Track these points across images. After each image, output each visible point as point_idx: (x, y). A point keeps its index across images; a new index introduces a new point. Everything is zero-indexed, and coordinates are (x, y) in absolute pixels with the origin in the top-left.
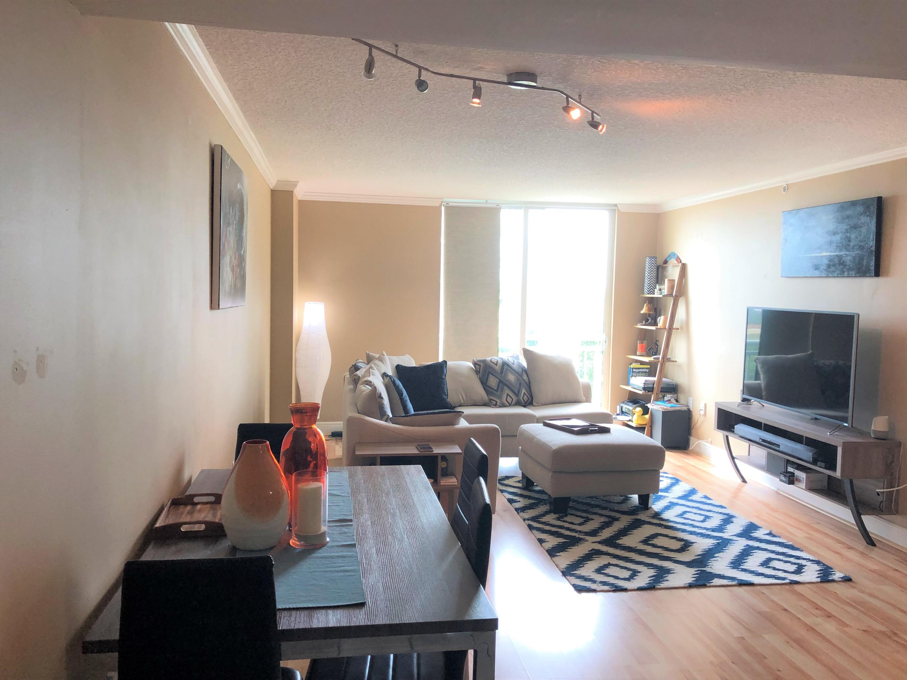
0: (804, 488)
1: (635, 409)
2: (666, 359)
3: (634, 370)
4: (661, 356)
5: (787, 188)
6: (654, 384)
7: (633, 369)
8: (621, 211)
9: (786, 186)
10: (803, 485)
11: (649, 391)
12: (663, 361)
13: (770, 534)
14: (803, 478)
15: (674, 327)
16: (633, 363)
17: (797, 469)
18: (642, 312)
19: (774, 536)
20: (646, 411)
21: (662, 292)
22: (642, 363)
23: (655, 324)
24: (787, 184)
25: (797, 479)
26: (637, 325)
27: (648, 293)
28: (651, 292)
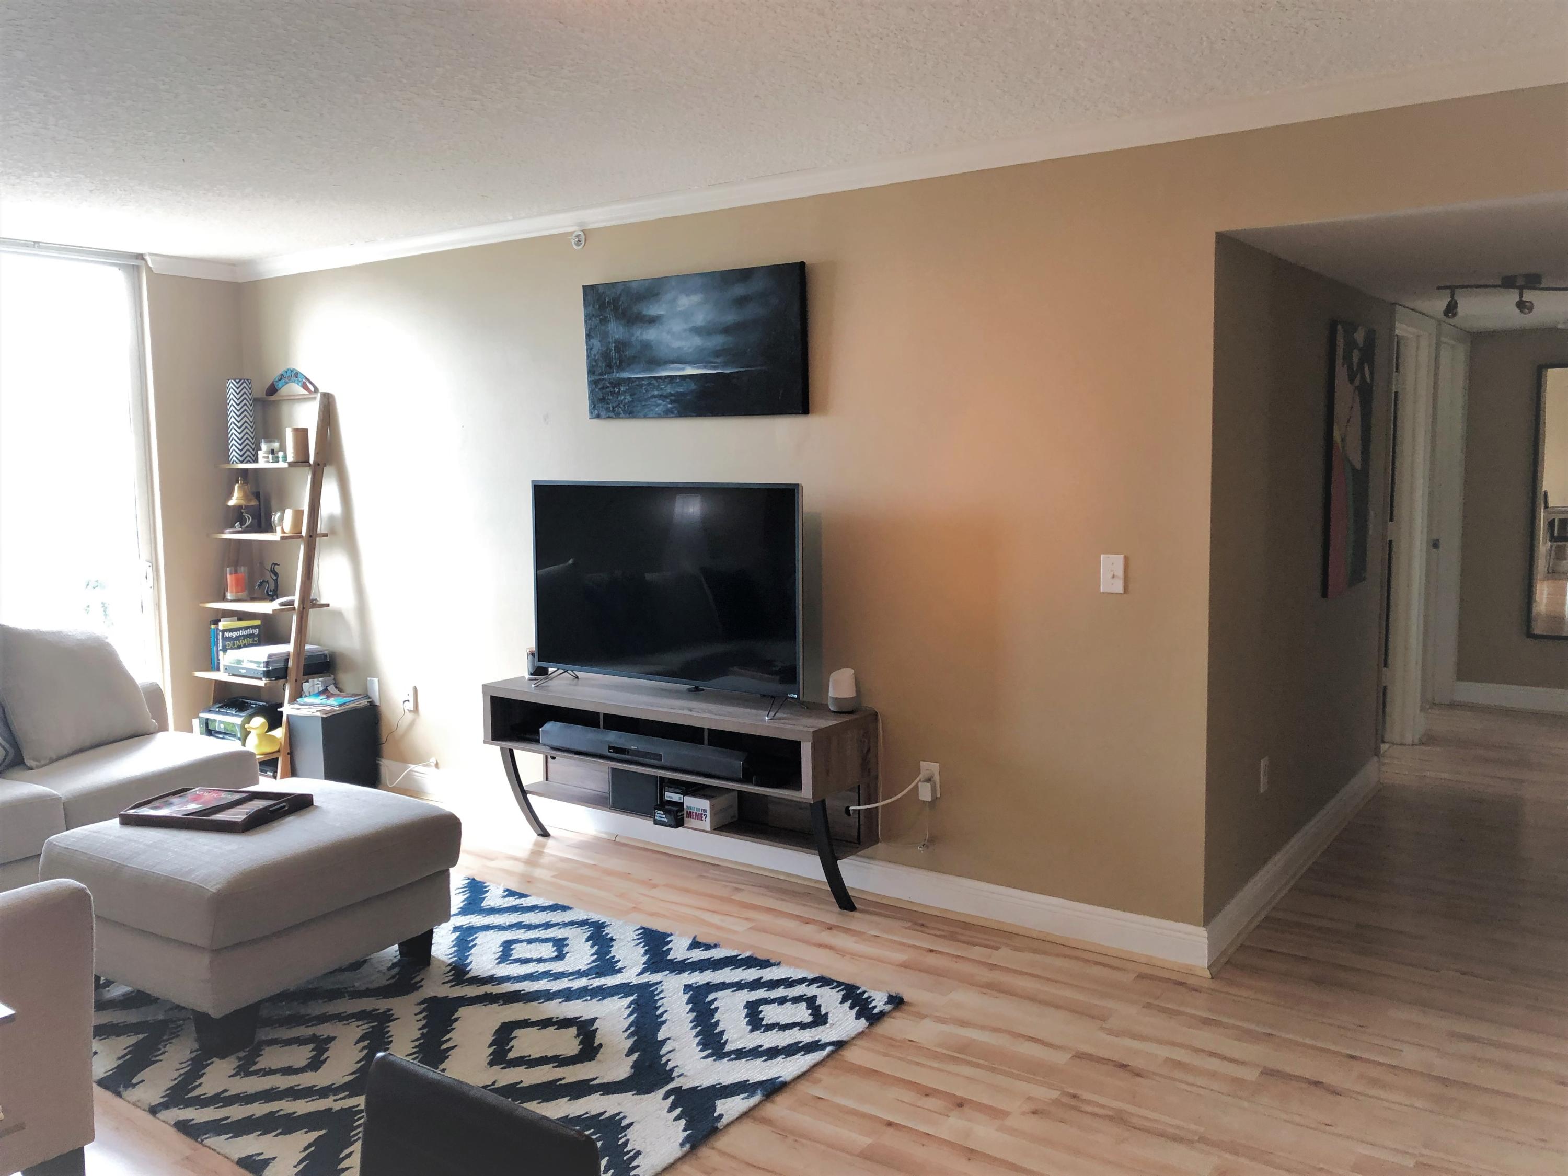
0: (708, 829)
1: (249, 723)
2: (308, 602)
3: (227, 634)
4: (296, 598)
5: (583, 238)
6: (287, 660)
7: (223, 631)
8: (155, 271)
9: (581, 233)
10: (707, 824)
11: (278, 678)
12: (304, 608)
13: (695, 945)
14: (705, 811)
15: (319, 531)
16: (222, 619)
17: (685, 794)
18: (232, 502)
19: (708, 947)
20: (274, 720)
21: (278, 457)
22: (241, 616)
23: (268, 527)
24: (582, 231)
25: (689, 814)
26: (223, 533)
27: (241, 459)
28: (248, 458)
